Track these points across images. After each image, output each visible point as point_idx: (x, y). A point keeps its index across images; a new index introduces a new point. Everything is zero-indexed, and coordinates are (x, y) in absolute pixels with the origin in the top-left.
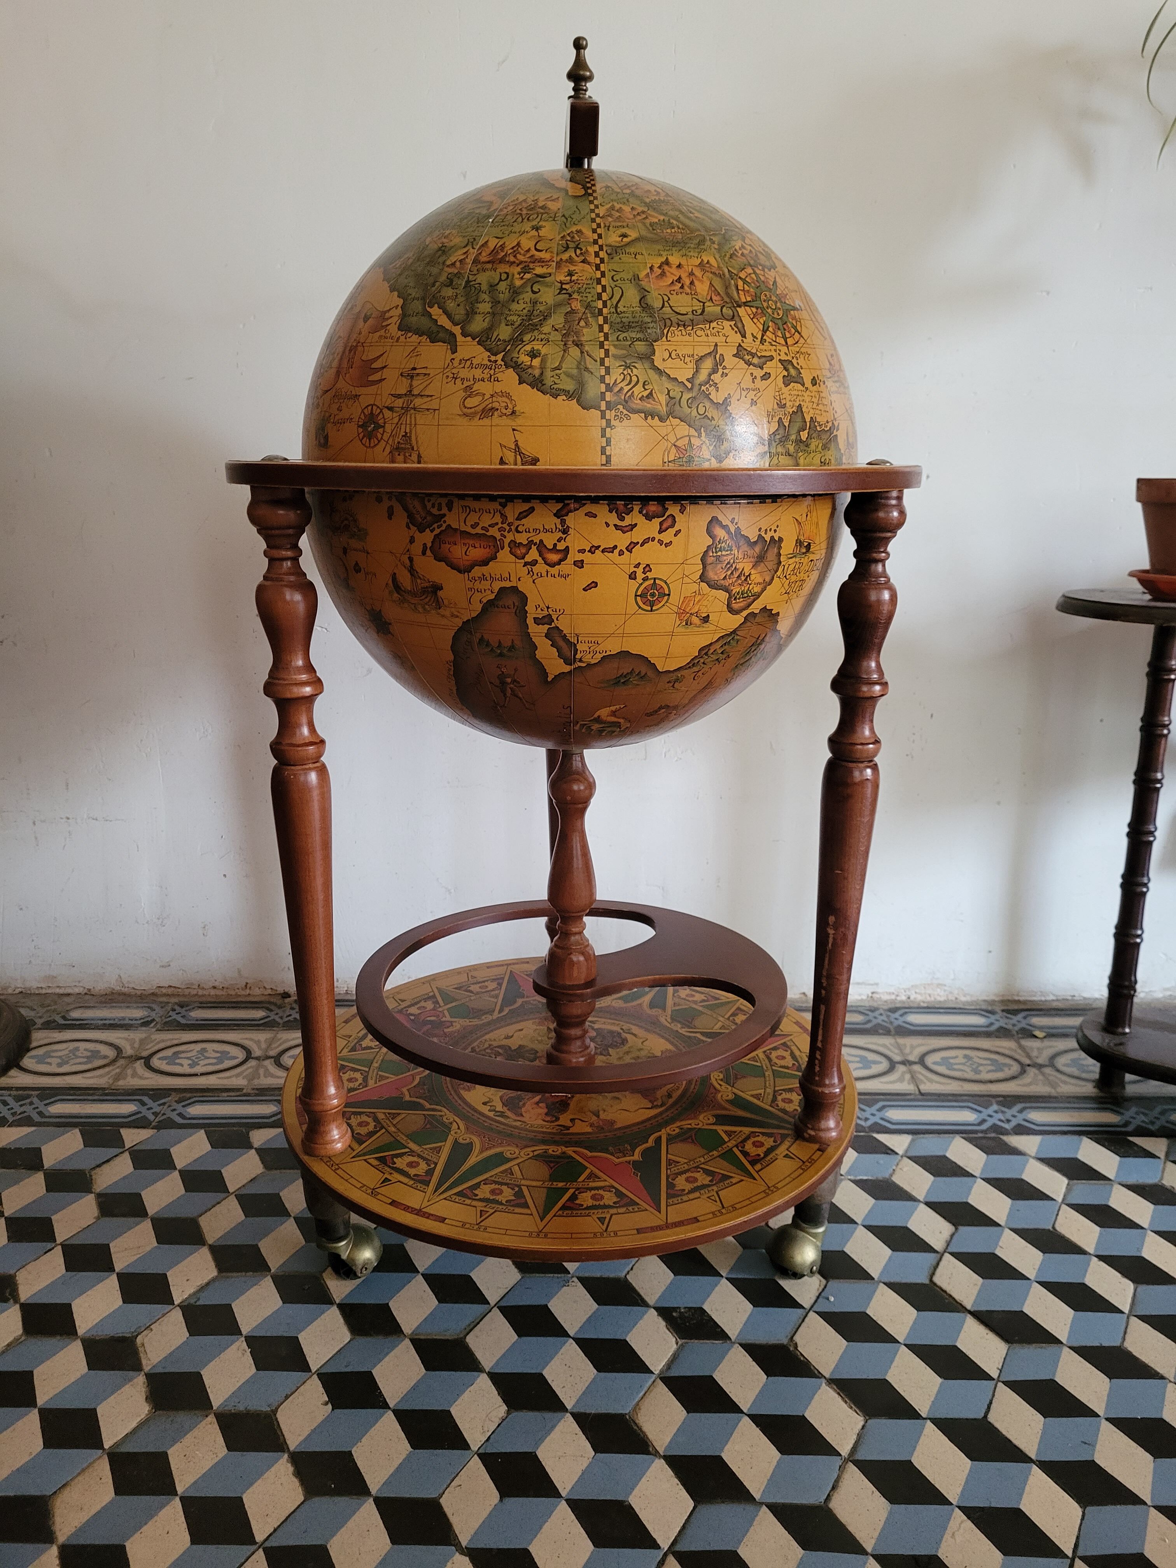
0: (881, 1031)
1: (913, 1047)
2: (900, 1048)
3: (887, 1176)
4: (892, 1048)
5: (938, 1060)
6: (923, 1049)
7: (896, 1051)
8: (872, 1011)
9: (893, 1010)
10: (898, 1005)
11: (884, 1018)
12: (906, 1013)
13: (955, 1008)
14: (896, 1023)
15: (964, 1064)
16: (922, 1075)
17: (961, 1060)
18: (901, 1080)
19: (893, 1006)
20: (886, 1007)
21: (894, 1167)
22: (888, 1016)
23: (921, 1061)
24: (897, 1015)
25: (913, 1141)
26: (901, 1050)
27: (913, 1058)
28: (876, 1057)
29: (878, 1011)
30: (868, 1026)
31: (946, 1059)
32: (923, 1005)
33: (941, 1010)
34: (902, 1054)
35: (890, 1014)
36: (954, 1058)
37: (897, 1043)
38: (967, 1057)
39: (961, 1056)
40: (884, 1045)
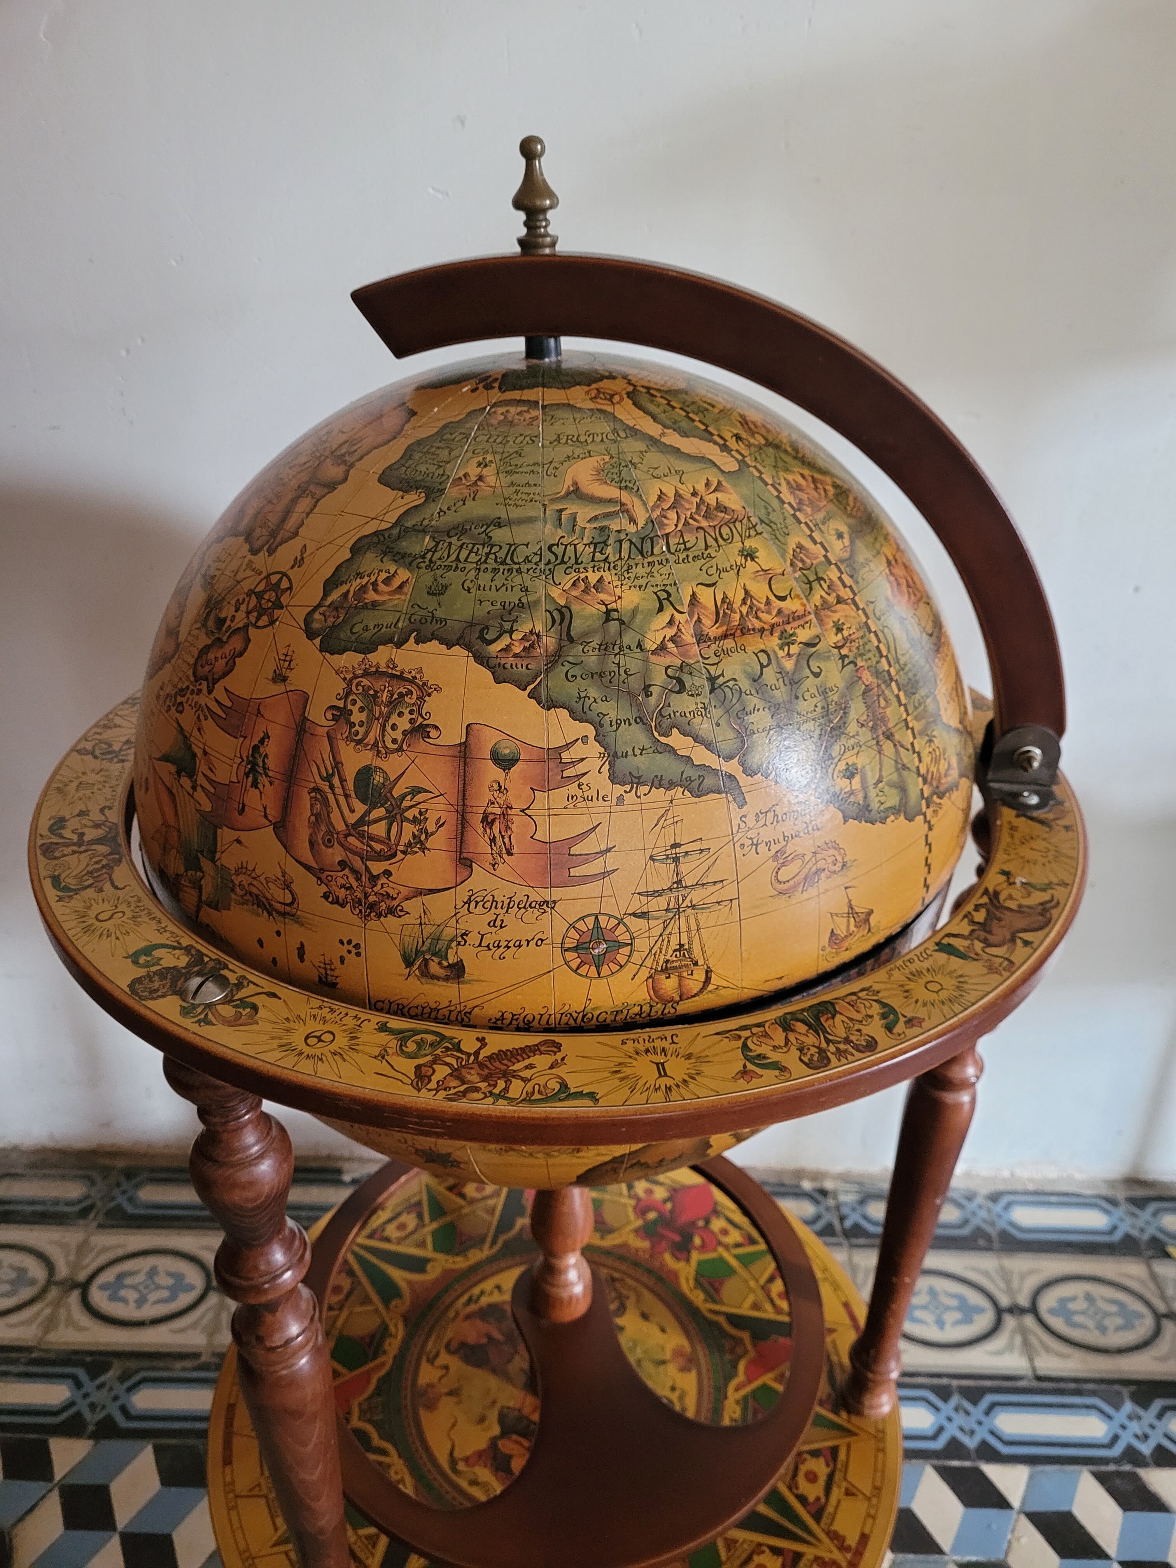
0: (982, 1242)
1: (1023, 1277)
2: (1006, 1275)
3: (1002, 1557)
4: (996, 1278)
5: (1054, 1305)
6: (1032, 1283)
7: (1002, 1285)
8: (970, 1199)
9: (994, 1197)
10: (1001, 1187)
11: (983, 1214)
12: (1010, 1203)
13: (1067, 1194)
14: (1002, 1224)
15: (1083, 1313)
16: (1035, 1335)
17: (1080, 1305)
18: (1010, 1348)
20: (985, 1192)
21: (1009, 1537)
22: (989, 1211)
23: (1033, 1309)
24: (998, 1208)
25: (1031, 1478)
26: (1008, 1282)
27: (1023, 1300)
28: (975, 1298)
29: (979, 1200)
30: (966, 1231)
31: (1063, 1301)
32: (1031, 1187)
33: (1053, 1199)
34: (1010, 1291)
35: (990, 1204)
36: (1073, 1299)
37: (1002, 1268)
38: (1089, 1298)
39: (1081, 1295)
40: (986, 1274)
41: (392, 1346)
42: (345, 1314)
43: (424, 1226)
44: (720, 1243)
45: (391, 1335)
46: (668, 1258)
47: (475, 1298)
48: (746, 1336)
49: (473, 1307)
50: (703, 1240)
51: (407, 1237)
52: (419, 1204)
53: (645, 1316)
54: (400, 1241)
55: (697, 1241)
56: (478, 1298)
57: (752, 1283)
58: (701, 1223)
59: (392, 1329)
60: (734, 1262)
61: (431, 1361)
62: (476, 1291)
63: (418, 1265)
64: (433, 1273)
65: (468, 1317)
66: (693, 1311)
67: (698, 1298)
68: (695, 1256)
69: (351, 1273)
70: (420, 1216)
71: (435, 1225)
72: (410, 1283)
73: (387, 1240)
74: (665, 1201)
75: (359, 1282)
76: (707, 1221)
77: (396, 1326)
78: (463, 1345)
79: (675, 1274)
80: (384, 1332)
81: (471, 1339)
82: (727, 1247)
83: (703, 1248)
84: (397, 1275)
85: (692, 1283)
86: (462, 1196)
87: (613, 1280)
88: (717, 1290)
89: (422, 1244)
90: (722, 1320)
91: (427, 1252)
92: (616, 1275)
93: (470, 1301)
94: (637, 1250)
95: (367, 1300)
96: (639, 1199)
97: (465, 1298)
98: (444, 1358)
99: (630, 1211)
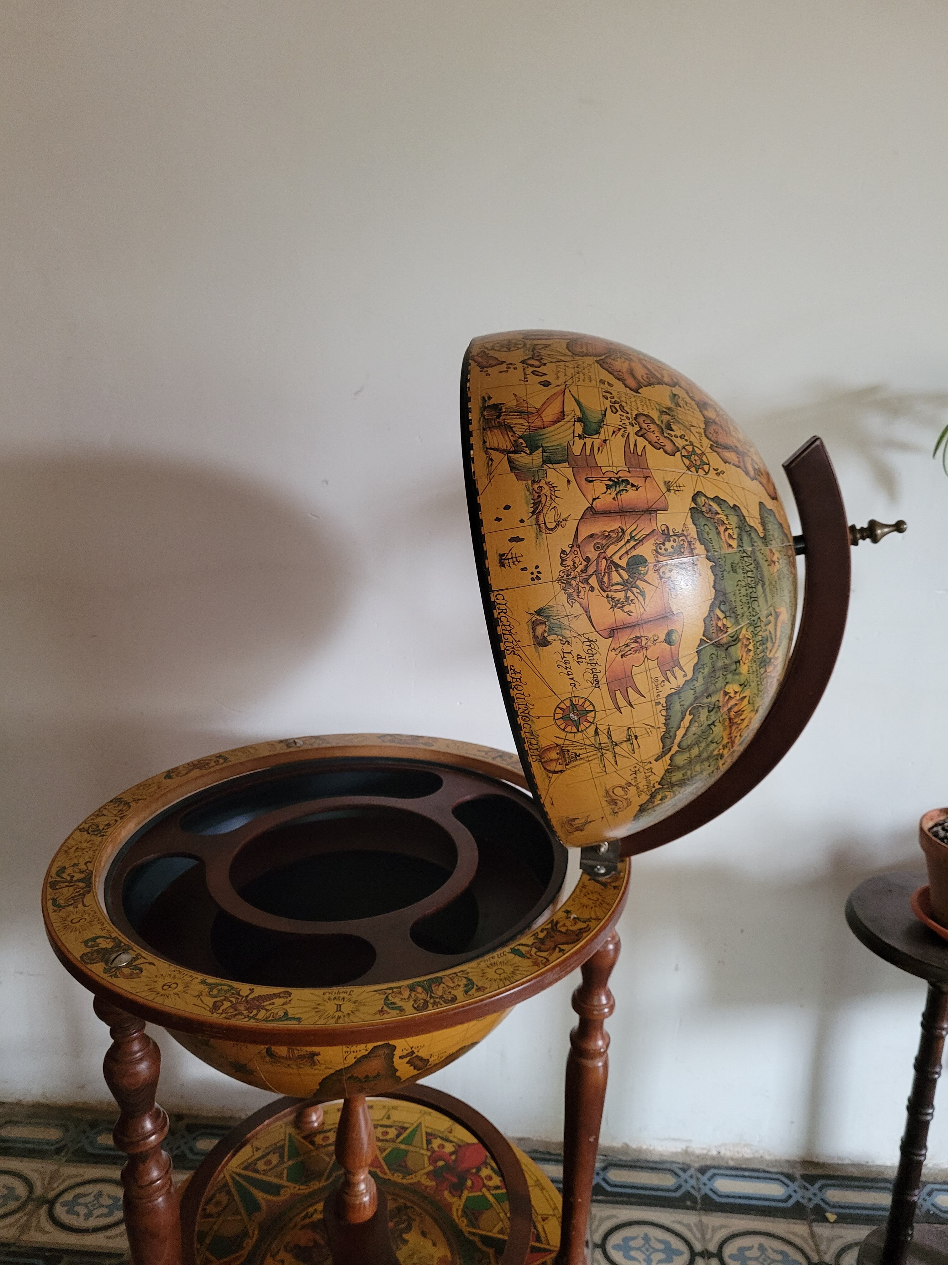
0: (688, 1203)
1: (715, 1230)
2: (702, 1228)
4: (695, 1230)
5: (735, 1252)
6: (722, 1234)
7: (699, 1235)
8: (684, 1170)
9: (703, 1170)
10: (709, 1163)
11: (693, 1182)
12: (714, 1175)
13: (757, 1170)
14: (705, 1190)
17: (754, 1253)
19: (703, 1163)
20: (697, 1165)
22: (698, 1179)
23: (719, 1255)
24: (704, 1178)
26: (703, 1235)
27: (712, 1247)
28: (677, 1244)
29: (691, 1172)
30: (678, 1194)
31: (741, 1250)
32: (731, 1163)
33: (747, 1174)
34: (704, 1240)
35: (700, 1176)
36: (750, 1248)
37: (700, 1221)
38: (762, 1248)
39: (756, 1246)
40: (688, 1226)
41: (249, 1244)
42: (221, 1220)
43: (283, 1163)
44: (485, 1186)
45: (249, 1237)
46: (446, 1193)
47: (309, 1214)
48: (491, 1251)
49: (308, 1221)
50: (472, 1182)
51: (271, 1169)
52: (283, 1147)
53: (424, 1234)
54: (265, 1172)
55: (469, 1183)
56: (312, 1214)
57: (502, 1215)
58: (474, 1171)
59: (251, 1233)
60: (492, 1199)
61: (273, 1256)
62: (311, 1210)
63: (275, 1189)
64: (284, 1195)
65: (303, 1228)
66: (458, 1233)
67: (463, 1223)
68: (466, 1194)
69: (229, 1192)
70: (282, 1156)
71: (290, 1163)
72: (267, 1201)
73: (257, 1171)
74: (451, 1154)
75: (234, 1199)
76: (479, 1170)
77: (254, 1230)
78: (297, 1246)
79: (450, 1205)
80: (245, 1234)
81: (303, 1243)
82: (489, 1188)
83: (472, 1189)
84: (259, 1195)
85: (460, 1212)
86: (312, 1143)
87: (407, 1207)
88: (477, 1219)
89: (280, 1176)
90: (477, 1239)
91: (283, 1182)
92: (409, 1204)
93: (306, 1216)
94: (426, 1187)
95: (237, 1212)
96: (433, 1152)
97: (303, 1214)
98: (283, 1255)
99: (426, 1159)
